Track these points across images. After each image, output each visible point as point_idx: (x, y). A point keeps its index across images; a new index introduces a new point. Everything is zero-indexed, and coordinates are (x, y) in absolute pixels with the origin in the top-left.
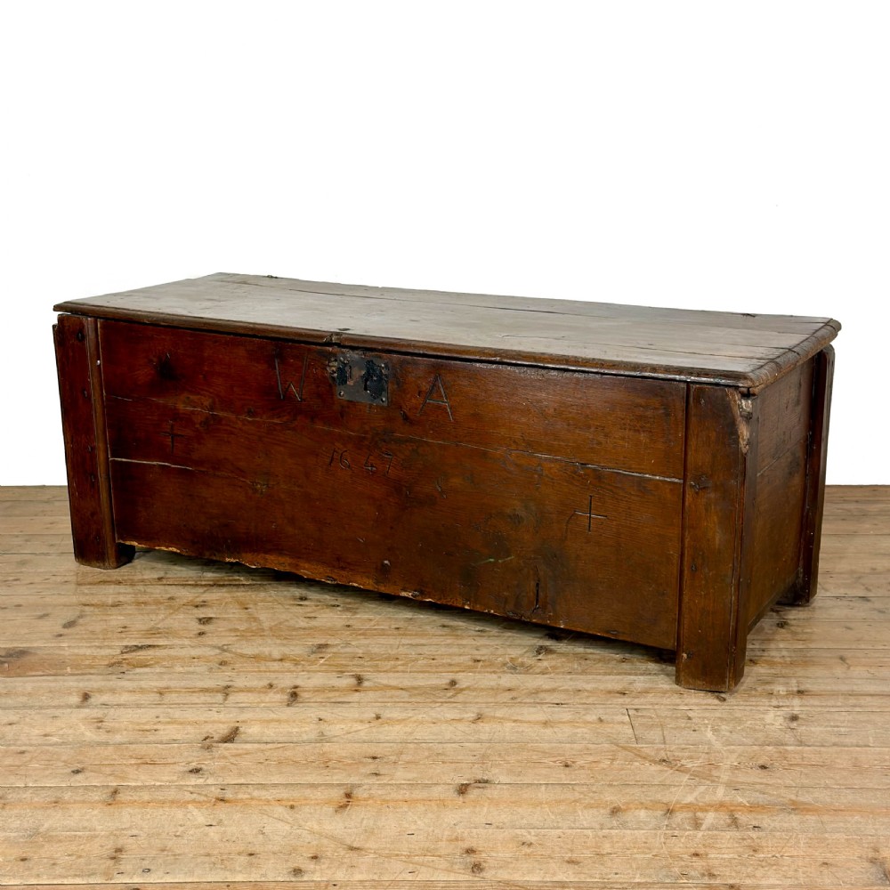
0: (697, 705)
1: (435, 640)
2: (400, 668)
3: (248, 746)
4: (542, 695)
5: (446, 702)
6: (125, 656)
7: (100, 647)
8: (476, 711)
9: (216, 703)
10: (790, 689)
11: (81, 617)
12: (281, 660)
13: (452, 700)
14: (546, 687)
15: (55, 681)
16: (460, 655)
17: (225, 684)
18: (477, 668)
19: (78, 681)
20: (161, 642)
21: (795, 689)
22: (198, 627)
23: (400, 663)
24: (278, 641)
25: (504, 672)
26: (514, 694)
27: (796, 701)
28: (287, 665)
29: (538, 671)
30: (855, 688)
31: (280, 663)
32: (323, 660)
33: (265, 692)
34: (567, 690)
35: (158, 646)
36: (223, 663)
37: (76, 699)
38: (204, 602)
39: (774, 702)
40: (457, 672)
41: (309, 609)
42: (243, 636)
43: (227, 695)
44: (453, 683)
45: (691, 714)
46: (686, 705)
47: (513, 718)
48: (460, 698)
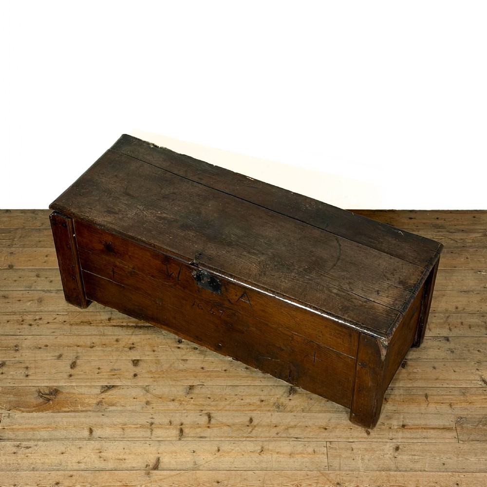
0: (357, 437)
1: (243, 383)
2: (228, 407)
3: (165, 473)
4: (291, 431)
5: (247, 437)
6: (103, 395)
7: (90, 387)
8: (261, 443)
9: (148, 437)
10: (399, 423)
11: (77, 357)
12: (173, 400)
13: (250, 435)
14: (292, 424)
15: (75, 417)
16: (255, 395)
17: (150, 421)
18: (261, 407)
19: (85, 417)
20: (117, 383)
21: (401, 424)
22: (133, 369)
23: (228, 402)
24: (171, 383)
25: (274, 411)
26: (278, 429)
27: (400, 434)
28: (177, 403)
29: (289, 409)
30: (428, 422)
31: (172, 402)
32: (192, 400)
33: (168, 429)
34: (300, 427)
35: (117, 386)
36: (148, 403)
37: (86, 433)
38: (133, 344)
39: (391, 436)
40: (253, 410)
41: (183, 352)
42: (154, 377)
43: (152, 430)
44: (251, 420)
45: (354, 445)
46: (352, 438)
47: (277, 451)
48: (254, 433)
